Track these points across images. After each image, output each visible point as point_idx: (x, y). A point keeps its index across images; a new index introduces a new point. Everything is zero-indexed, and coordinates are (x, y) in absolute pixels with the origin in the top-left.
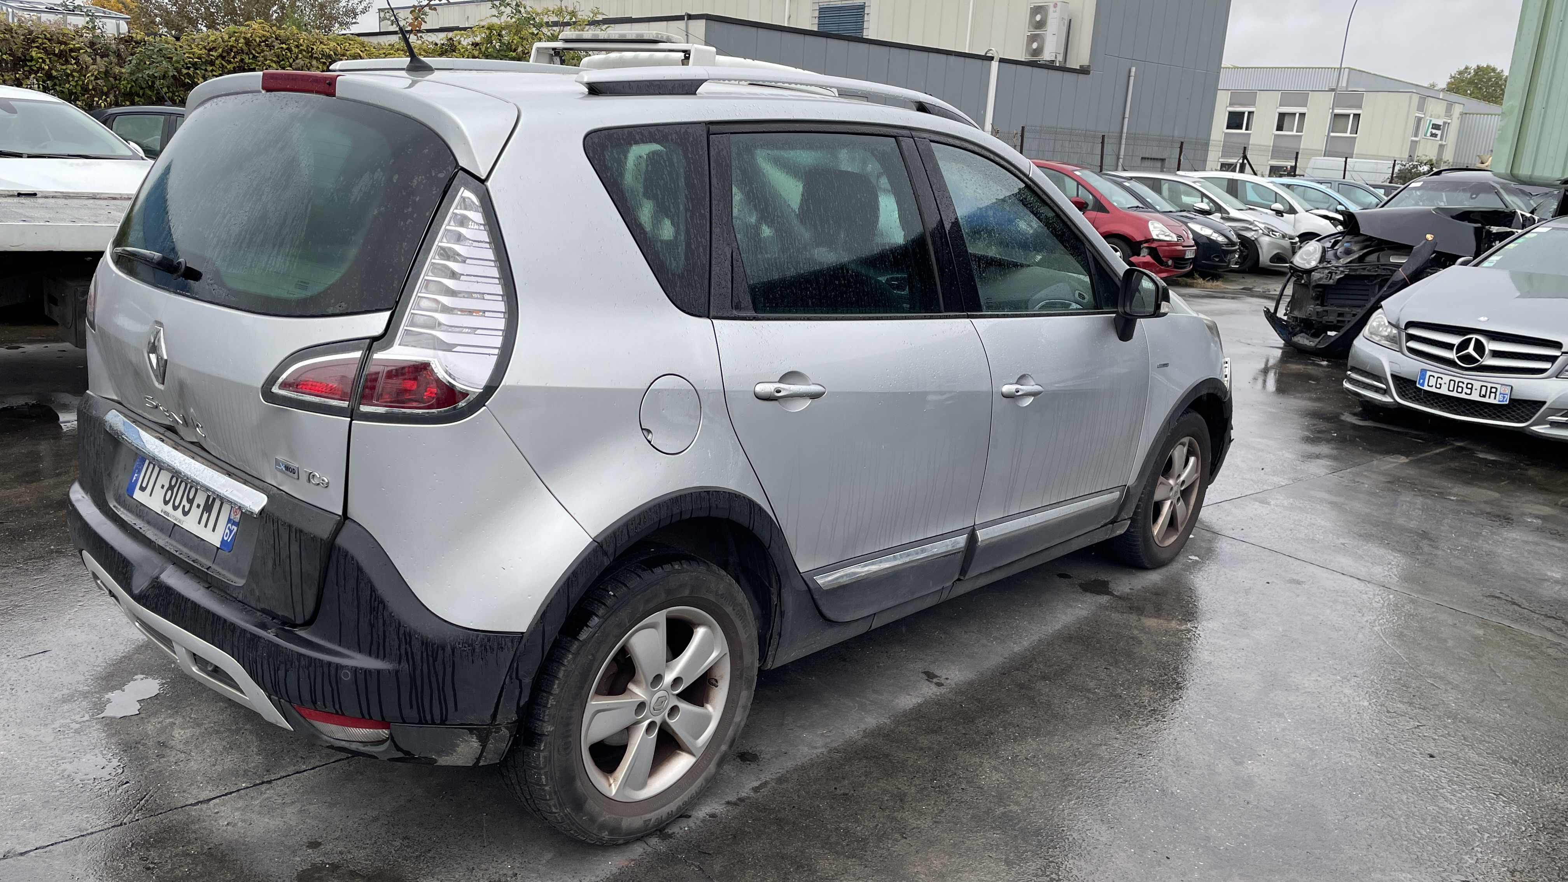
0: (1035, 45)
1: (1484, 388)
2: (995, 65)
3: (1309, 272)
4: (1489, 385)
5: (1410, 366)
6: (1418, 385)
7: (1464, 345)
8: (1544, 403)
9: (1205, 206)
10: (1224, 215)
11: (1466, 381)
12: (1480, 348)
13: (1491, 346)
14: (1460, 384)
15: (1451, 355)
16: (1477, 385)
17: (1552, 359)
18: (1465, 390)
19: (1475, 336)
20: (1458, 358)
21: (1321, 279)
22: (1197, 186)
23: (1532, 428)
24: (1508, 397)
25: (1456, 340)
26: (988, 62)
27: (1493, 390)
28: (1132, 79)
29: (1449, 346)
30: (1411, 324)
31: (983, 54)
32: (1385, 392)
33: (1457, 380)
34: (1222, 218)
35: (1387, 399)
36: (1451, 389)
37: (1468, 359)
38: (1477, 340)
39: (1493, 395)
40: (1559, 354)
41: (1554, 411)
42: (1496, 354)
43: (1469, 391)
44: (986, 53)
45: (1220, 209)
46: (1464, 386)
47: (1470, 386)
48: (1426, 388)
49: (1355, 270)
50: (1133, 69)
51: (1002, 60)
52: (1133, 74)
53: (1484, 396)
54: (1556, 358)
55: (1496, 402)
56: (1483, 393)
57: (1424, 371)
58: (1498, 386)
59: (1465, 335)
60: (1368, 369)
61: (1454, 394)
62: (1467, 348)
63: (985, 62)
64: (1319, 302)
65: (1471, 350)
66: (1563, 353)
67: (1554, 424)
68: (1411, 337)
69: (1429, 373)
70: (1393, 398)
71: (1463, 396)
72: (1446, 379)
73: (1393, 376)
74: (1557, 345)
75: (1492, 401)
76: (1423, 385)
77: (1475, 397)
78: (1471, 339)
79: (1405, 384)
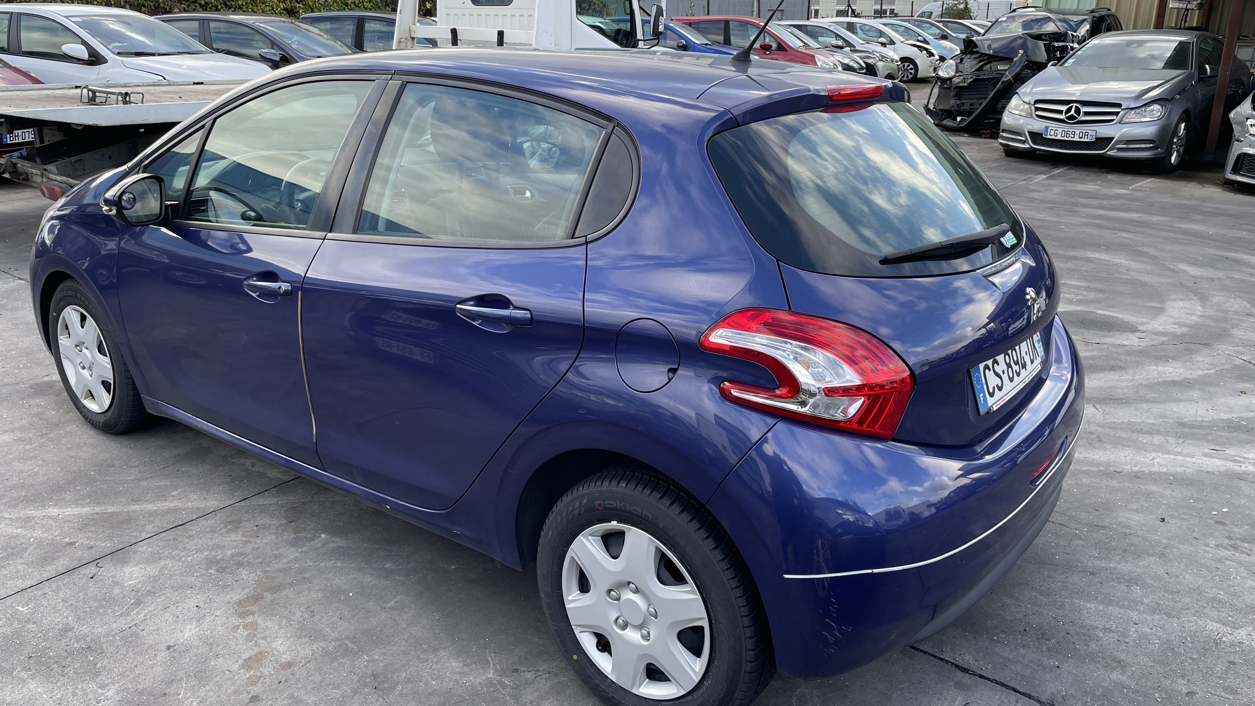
1: (1081, 133)
3: (950, 79)
4: (1084, 131)
5: (1038, 125)
6: (1044, 136)
7: (1069, 110)
8: (1114, 138)
9: (840, 43)
10: (852, 48)
11: (1071, 130)
12: (1078, 111)
13: (1084, 109)
14: (1068, 132)
15: (1062, 117)
16: (1077, 132)
17: (1117, 114)
18: (1071, 135)
19: (1074, 105)
20: (1066, 118)
21: (959, 83)
22: (832, 28)
23: (1108, 153)
24: (1094, 137)
25: (1064, 108)
27: (1087, 134)
29: (1060, 112)
30: (1037, 102)
32: (1024, 142)
33: (1066, 130)
34: (851, 51)
35: (1027, 146)
36: (1063, 135)
37: (1072, 118)
38: (1076, 107)
39: (1086, 136)
40: (1120, 110)
41: (1119, 142)
42: (1087, 114)
43: (1073, 136)
45: (849, 44)
46: (1070, 133)
47: (1073, 133)
48: (1049, 137)
49: (979, 76)
53: (1082, 138)
54: (1119, 113)
55: (1088, 140)
56: (1081, 136)
57: (1047, 128)
58: (1089, 131)
59: (1068, 105)
60: (1014, 130)
61: (1065, 138)
62: (1070, 112)
64: (957, 98)
65: (1073, 112)
66: (1122, 109)
67: (1119, 150)
68: (1037, 109)
69: (1050, 128)
70: (1029, 145)
71: (1070, 139)
72: (1060, 130)
73: (1029, 132)
74: (1119, 105)
75: (1086, 140)
76: (1047, 135)
77: (1077, 139)
78: (1072, 106)
79: (1036, 136)
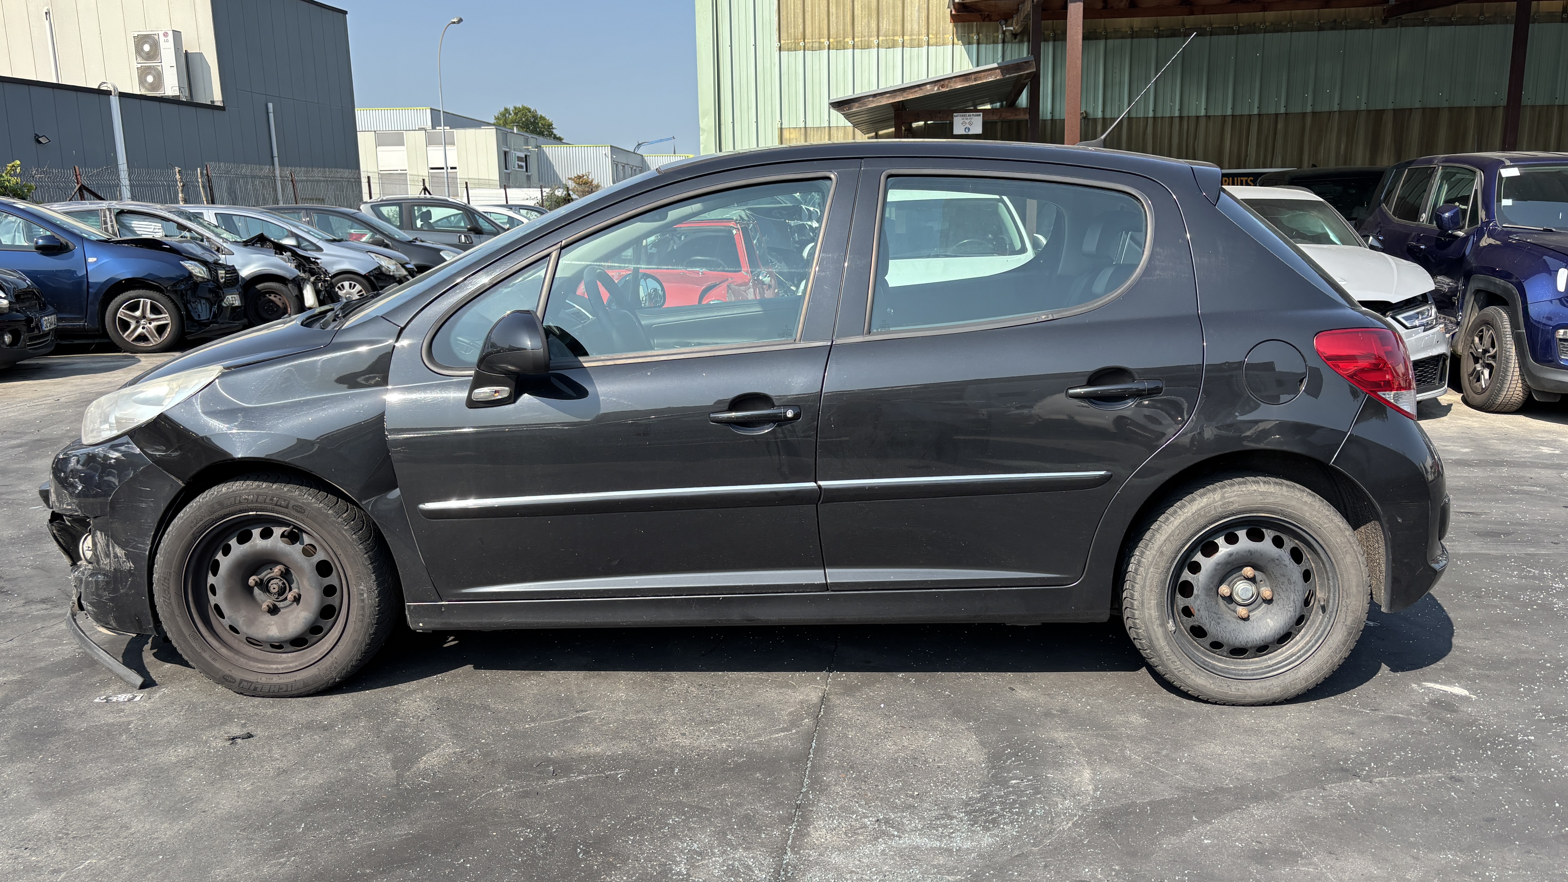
0: (150, 79)
2: (115, 101)
26: (107, 96)
28: (271, 116)
31: (96, 87)
44: (99, 86)
50: (270, 105)
51: (122, 95)
52: (271, 109)
63: (102, 97)
